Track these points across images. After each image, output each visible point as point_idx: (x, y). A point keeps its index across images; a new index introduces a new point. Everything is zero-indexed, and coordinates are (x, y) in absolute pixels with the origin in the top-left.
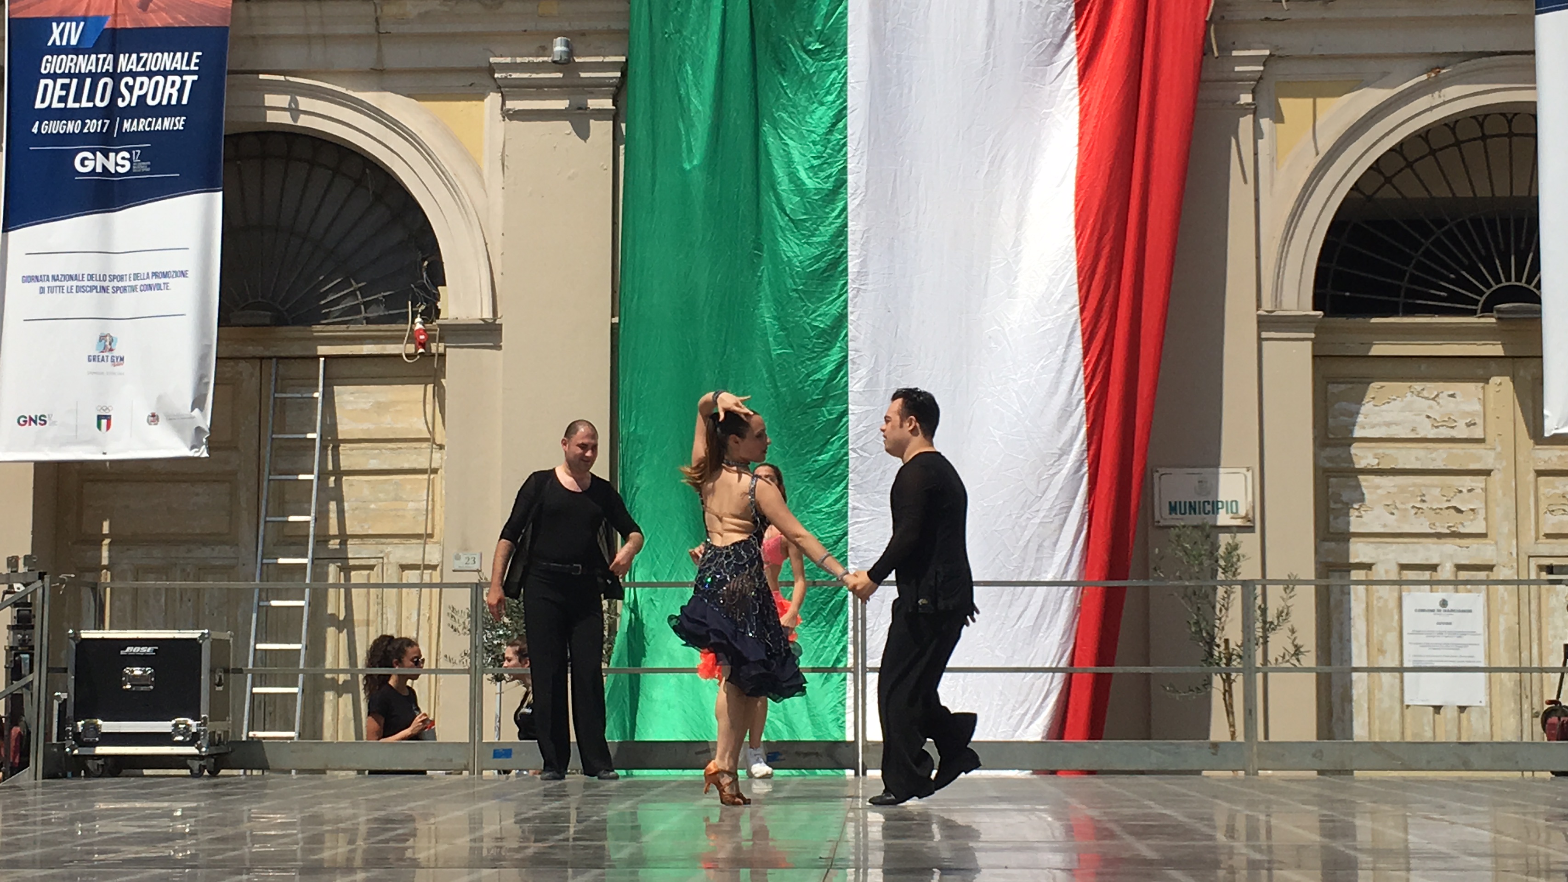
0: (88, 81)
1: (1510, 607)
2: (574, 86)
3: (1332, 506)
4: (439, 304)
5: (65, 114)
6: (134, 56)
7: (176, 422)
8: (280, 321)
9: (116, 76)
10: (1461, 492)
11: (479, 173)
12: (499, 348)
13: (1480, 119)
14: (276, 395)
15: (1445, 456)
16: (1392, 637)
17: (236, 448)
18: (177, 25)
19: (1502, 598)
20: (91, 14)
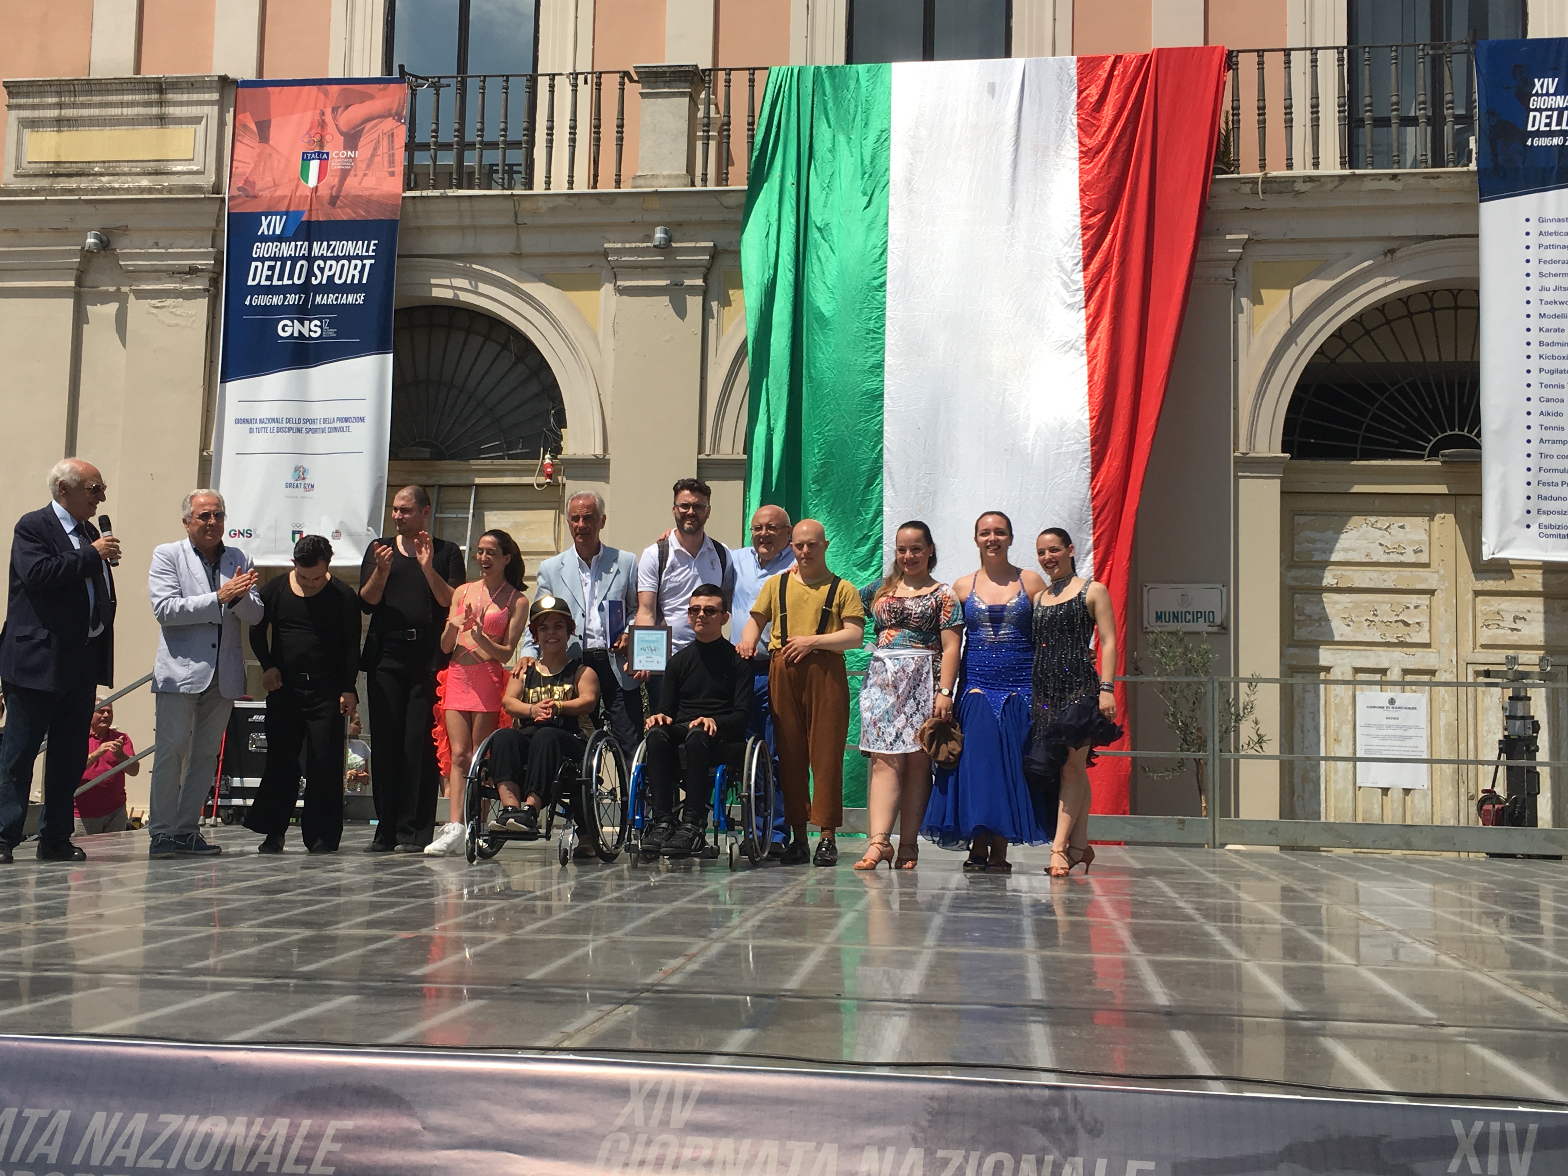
0: (289, 263)
1: (1450, 705)
2: (672, 267)
3: (1297, 617)
4: (561, 443)
5: (270, 290)
6: (325, 243)
7: (354, 537)
8: (439, 456)
9: (310, 259)
10: (1408, 608)
11: (595, 338)
12: (606, 480)
13: (1430, 294)
15: (1394, 577)
16: (1347, 729)
19: (1443, 698)
20: (292, 209)
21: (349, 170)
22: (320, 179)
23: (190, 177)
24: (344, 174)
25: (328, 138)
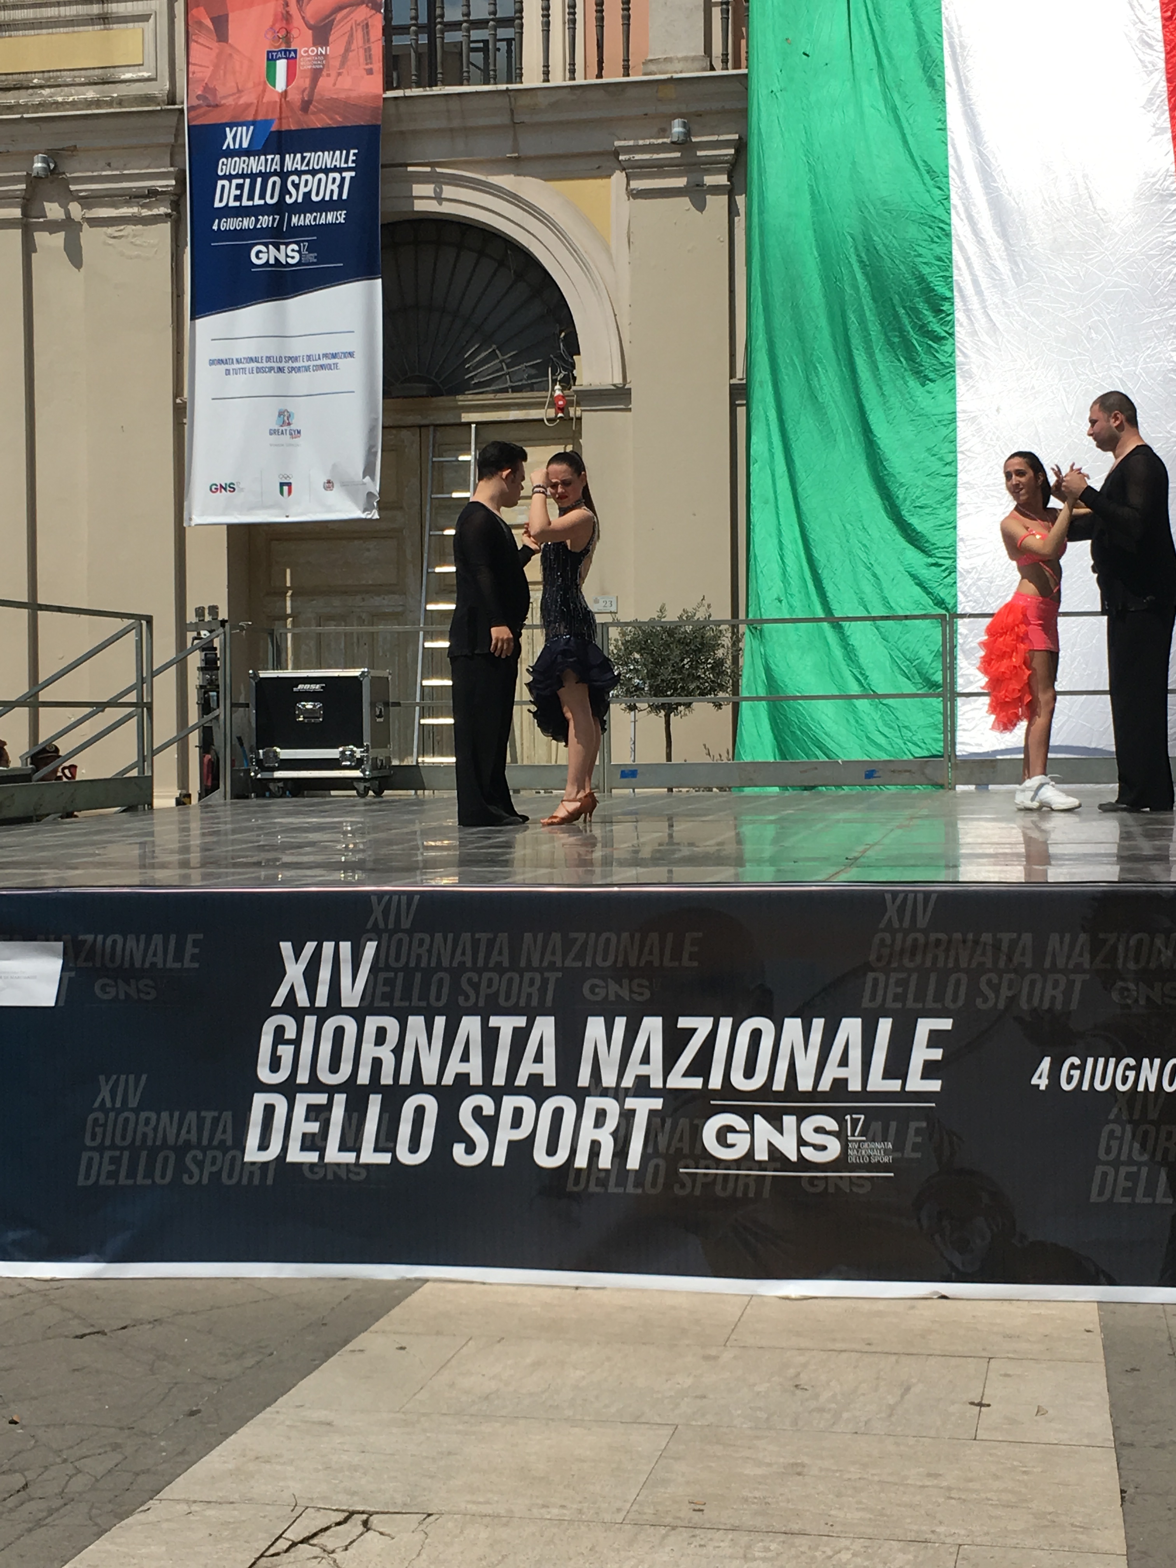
0: (259, 180)
2: (691, 165)
4: (575, 372)
5: (241, 212)
6: (299, 156)
7: (349, 487)
8: (436, 392)
9: (283, 175)
11: (607, 249)
12: (630, 410)
14: (434, 459)
17: (401, 508)
18: (334, 126)
20: (259, 118)
21: (321, 70)
22: (288, 83)
23: (142, 84)
24: (316, 74)
25: (295, 33)
